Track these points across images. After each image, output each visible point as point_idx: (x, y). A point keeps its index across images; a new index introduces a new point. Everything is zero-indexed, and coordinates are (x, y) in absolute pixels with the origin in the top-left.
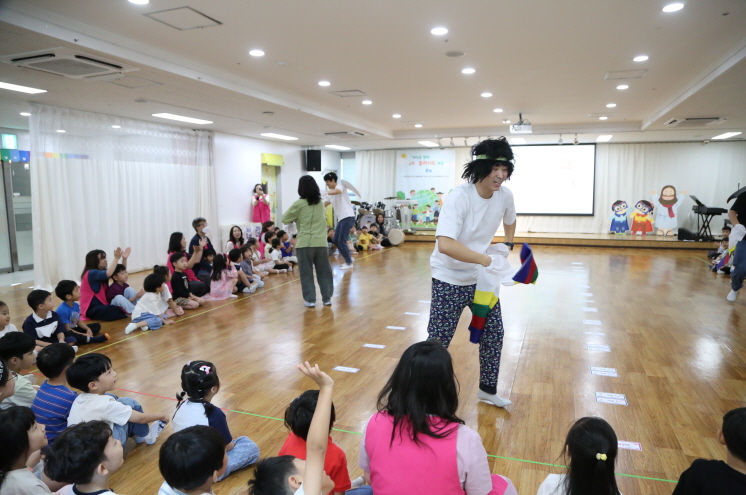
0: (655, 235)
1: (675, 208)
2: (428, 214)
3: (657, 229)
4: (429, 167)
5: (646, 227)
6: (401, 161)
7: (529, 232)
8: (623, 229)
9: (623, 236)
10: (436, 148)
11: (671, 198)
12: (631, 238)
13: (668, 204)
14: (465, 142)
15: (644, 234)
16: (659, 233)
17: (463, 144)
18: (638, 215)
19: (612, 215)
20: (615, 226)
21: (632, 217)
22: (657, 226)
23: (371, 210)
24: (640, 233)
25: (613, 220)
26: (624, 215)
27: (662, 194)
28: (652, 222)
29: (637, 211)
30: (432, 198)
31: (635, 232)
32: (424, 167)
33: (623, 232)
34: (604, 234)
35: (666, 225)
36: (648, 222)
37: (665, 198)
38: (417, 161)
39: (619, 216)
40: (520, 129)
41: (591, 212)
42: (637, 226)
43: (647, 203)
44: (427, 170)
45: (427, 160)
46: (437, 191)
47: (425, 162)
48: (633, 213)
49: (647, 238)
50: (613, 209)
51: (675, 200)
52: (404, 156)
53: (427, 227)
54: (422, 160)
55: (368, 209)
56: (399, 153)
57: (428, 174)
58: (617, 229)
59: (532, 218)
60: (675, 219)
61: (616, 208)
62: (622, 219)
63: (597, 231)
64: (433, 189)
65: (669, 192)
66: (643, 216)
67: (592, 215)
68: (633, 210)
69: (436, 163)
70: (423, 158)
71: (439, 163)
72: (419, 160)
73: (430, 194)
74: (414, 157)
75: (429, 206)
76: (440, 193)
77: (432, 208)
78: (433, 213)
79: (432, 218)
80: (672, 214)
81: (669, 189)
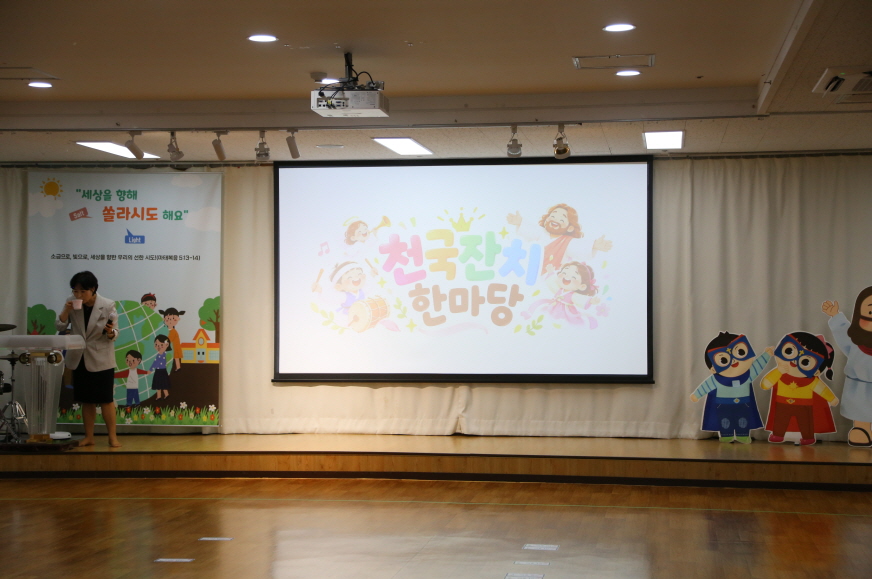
0: (843, 442)
2: (133, 381)
3: (848, 424)
4: (137, 226)
5: (815, 417)
6: (42, 206)
7: (456, 435)
8: (743, 423)
9: (743, 446)
10: (160, 166)
12: (766, 453)
14: (217, 145)
15: (807, 439)
16: (855, 436)
17: (213, 156)
18: (787, 379)
19: (707, 380)
20: (718, 414)
21: (768, 384)
24: (793, 436)
25: (712, 395)
26: (743, 378)
27: (857, 315)
28: (832, 402)
29: (783, 367)
30: (145, 329)
31: (779, 435)
32: (120, 227)
33: (743, 432)
34: (689, 440)
36: (819, 402)
37: (868, 327)
38: (96, 208)
39: (728, 382)
40: (343, 104)
41: (644, 371)
42: (786, 414)
43: (812, 344)
44: (129, 238)
45: (129, 203)
46: (163, 304)
47: (124, 213)
49: (819, 454)
50: (710, 362)
52: (52, 189)
53: (129, 422)
54: (115, 203)
56: (37, 178)
57: (134, 249)
58: (726, 423)
59: (462, 390)
61: (718, 358)
62: (738, 391)
63: (664, 433)
64: (149, 298)
66: (801, 383)
67: (646, 380)
68: (773, 364)
69: (160, 214)
70: (115, 197)
71: (168, 215)
72: (104, 204)
73: (139, 314)
74: (87, 194)
75: (136, 355)
76: (172, 312)
77: (146, 362)
78: (148, 378)
79: (147, 392)
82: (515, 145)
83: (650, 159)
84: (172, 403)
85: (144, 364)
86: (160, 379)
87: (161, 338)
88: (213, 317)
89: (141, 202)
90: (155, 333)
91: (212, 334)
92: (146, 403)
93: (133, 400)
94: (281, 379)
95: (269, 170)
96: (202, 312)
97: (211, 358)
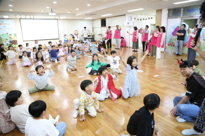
1: (78, 36)
2: (7, 42)
4: (4, 25)
8: (67, 42)
10: (6, 19)
11: (77, 33)
13: (77, 35)
14: (26, 17)
20: (65, 41)
29: (70, 37)
30: (8, 37)
32: (2, 26)
37: (76, 34)
43: (72, 35)
44: (4, 27)
45: (3, 23)
47: (2, 24)
48: (69, 38)
50: (64, 37)
51: (78, 34)
53: (7, 47)
57: (4, 28)
62: (67, 39)
64: (7, 33)
67: (59, 39)
69: (7, 24)
70: (1, 22)
73: (6, 35)
76: (10, 35)
78: (9, 42)
80: (78, 37)
81: (76, 31)
83: (57, 19)
85: (8, 40)
86: (10, 42)
87: (10, 38)
88: (15, 35)
89: (4, 23)
90: (9, 37)
91: (16, 37)
94: (24, 41)
95: (19, 20)
96: (14, 35)
97: (16, 39)
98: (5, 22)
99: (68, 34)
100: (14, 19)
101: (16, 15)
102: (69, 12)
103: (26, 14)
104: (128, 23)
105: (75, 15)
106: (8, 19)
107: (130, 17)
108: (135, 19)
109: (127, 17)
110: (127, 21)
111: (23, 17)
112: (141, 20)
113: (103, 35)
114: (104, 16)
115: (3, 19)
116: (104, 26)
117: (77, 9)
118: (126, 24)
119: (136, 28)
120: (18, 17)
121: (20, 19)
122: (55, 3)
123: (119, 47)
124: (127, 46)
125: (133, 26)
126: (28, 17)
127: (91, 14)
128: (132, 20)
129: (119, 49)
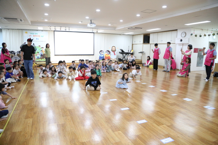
1: (115, 52)
4: (38, 37)
6: (25, 35)
10: (40, 30)
11: (114, 50)
13: (114, 51)
18: (106, 55)
19: (99, 55)
21: (105, 55)
22: (111, 58)
23: (16, 54)
24: (107, 60)
26: (103, 54)
27: (112, 49)
30: (39, 50)
35: (113, 57)
36: (109, 57)
37: (113, 50)
39: (101, 55)
41: (93, 54)
43: (108, 51)
44: (37, 39)
45: (36, 35)
47: (36, 36)
48: (105, 54)
51: (115, 50)
52: (26, 33)
53: (38, 60)
54: (35, 35)
55: (15, 54)
56: (24, 31)
57: (37, 40)
58: (101, 59)
60: (116, 56)
61: (100, 53)
62: (102, 56)
64: (39, 46)
65: (114, 48)
66: (108, 55)
67: (94, 55)
69: (40, 36)
70: (35, 34)
71: (42, 36)
72: (33, 35)
74: (31, 33)
75: (38, 53)
76: (42, 48)
77: (40, 53)
79: (40, 57)
80: (115, 54)
81: (114, 47)
82: (93, 31)
83: (94, 33)
84: (43, 58)
85: (39, 54)
86: (41, 55)
87: (41, 51)
89: (38, 35)
92: (40, 58)
93: (38, 58)
94: (55, 55)
98: (39, 33)
99: (105, 50)
100: (48, 31)
101: (50, 26)
102: (110, 25)
103: (61, 25)
104: (181, 40)
105: (115, 28)
106: (42, 31)
107: (184, 33)
108: (192, 35)
109: (179, 32)
110: (180, 37)
111: (58, 29)
112: (200, 36)
113: (145, 53)
114: (149, 30)
115: (38, 30)
116: (147, 43)
117: (121, 21)
118: (178, 41)
119: (190, 47)
120: (53, 28)
121: (54, 31)
122: (98, 10)
123: (169, 70)
124: (177, 68)
125: (188, 44)
126: (63, 29)
127: (136, 28)
128: (186, 37)
129: (168, 72)
